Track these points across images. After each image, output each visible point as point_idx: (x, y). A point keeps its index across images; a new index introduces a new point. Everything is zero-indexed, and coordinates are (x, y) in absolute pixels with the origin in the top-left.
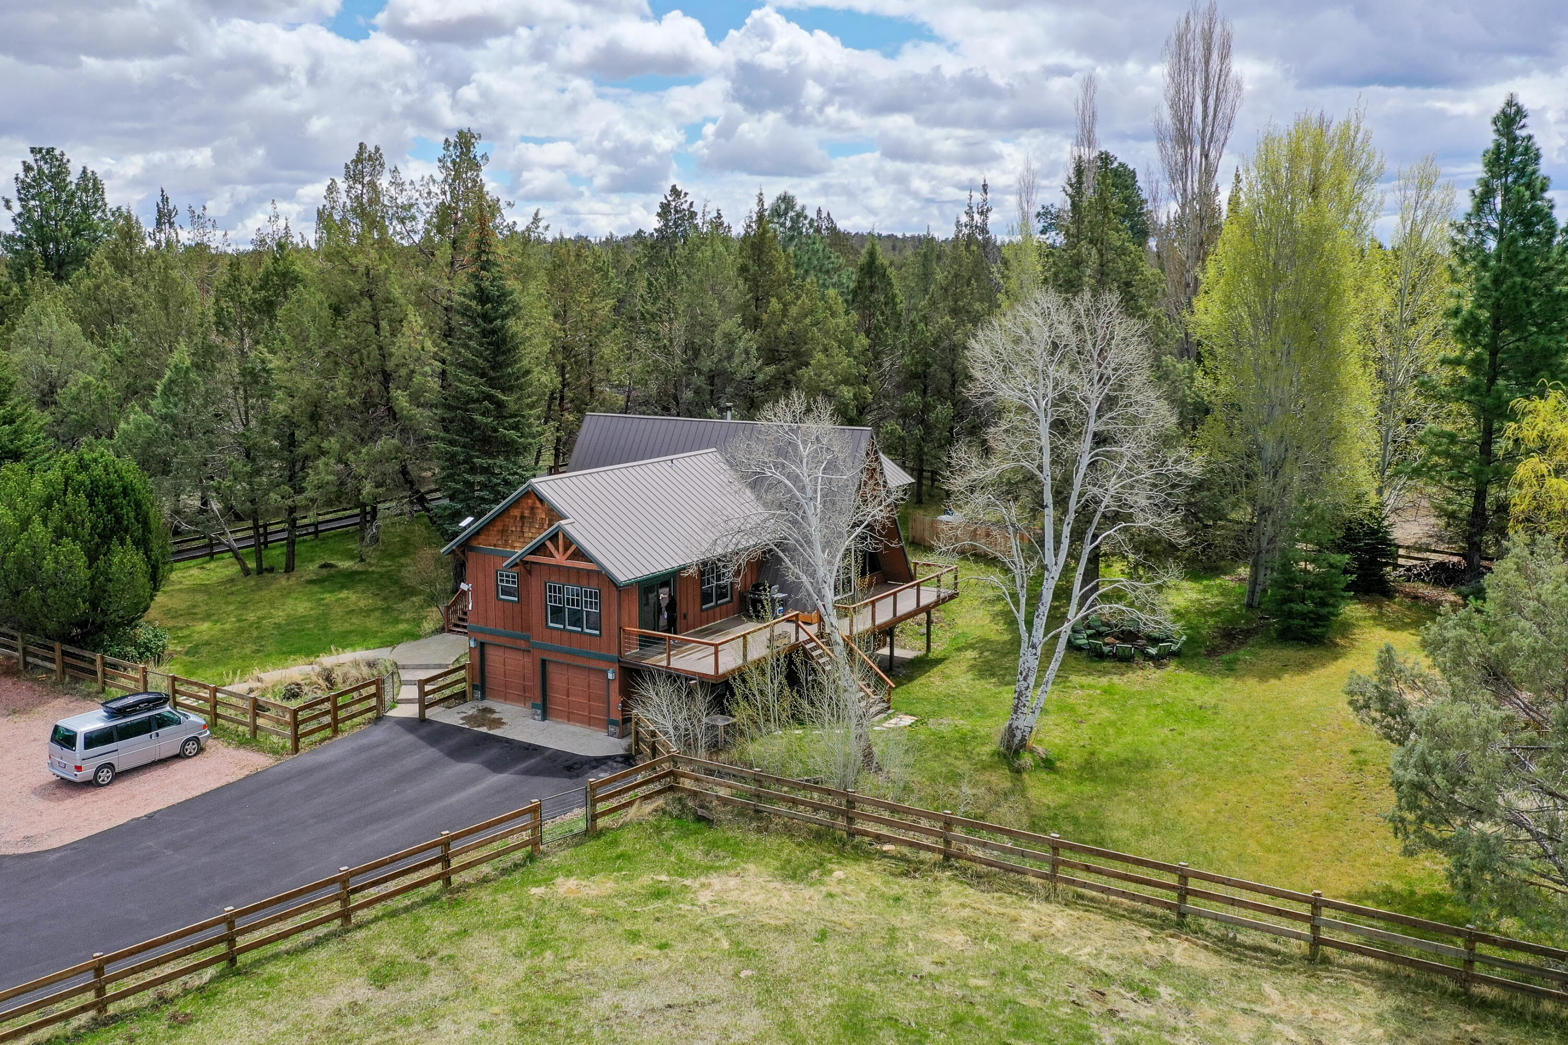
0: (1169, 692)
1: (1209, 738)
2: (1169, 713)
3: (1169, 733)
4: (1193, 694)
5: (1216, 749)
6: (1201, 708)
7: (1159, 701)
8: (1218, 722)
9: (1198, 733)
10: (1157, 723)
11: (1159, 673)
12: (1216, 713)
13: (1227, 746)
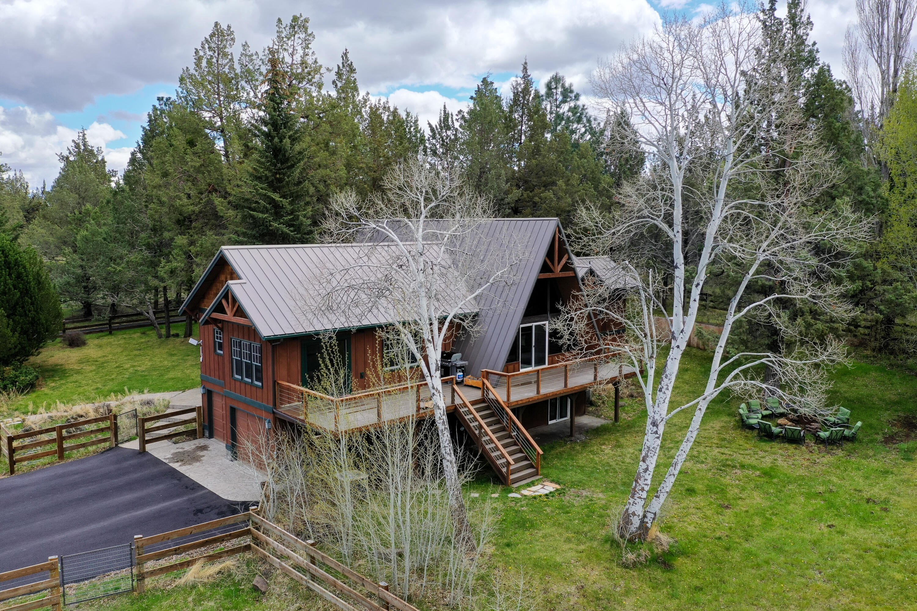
0: (835, 479)
1: (873, 543)
2: (831, 505)
3: (826, 530)
4: (861, 483)
5: (881, 559)
6: (868, 501)
7: (821, 489)
8: (887, 521)
9: (861, 534)
10: (814, 516)
11: (828, 459)
12: (886, 510)
13: (895, 557)
